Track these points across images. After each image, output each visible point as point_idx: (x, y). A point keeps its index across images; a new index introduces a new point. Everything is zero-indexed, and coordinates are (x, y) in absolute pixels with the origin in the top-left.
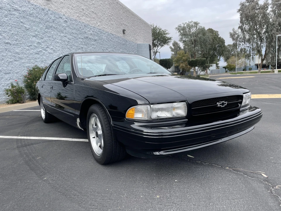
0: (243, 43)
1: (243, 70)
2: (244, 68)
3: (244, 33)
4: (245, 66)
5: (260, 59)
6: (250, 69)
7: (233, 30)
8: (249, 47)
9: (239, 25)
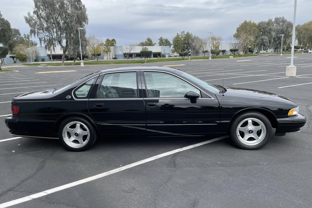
0: (42, 31)
1: (36, 61)
2: (36, 59)
3: (40, 20)
4: (37, 56)
5: (62, 50)
6: (43, 60)
7: (29, 14)
8: (48, 36)
9: (34, 9)
